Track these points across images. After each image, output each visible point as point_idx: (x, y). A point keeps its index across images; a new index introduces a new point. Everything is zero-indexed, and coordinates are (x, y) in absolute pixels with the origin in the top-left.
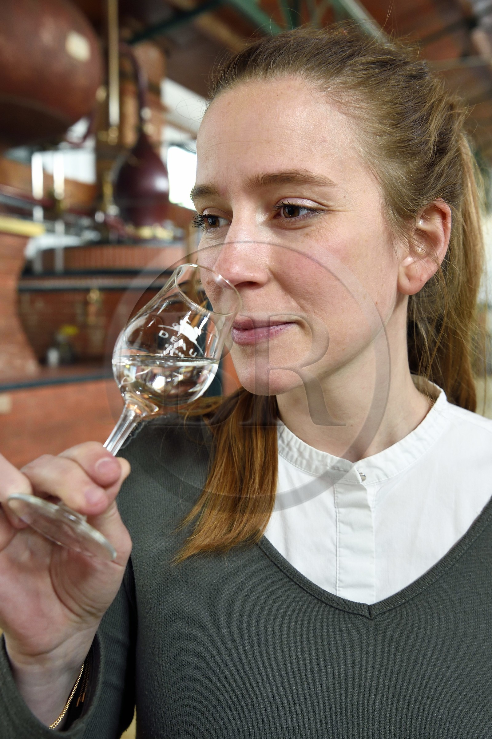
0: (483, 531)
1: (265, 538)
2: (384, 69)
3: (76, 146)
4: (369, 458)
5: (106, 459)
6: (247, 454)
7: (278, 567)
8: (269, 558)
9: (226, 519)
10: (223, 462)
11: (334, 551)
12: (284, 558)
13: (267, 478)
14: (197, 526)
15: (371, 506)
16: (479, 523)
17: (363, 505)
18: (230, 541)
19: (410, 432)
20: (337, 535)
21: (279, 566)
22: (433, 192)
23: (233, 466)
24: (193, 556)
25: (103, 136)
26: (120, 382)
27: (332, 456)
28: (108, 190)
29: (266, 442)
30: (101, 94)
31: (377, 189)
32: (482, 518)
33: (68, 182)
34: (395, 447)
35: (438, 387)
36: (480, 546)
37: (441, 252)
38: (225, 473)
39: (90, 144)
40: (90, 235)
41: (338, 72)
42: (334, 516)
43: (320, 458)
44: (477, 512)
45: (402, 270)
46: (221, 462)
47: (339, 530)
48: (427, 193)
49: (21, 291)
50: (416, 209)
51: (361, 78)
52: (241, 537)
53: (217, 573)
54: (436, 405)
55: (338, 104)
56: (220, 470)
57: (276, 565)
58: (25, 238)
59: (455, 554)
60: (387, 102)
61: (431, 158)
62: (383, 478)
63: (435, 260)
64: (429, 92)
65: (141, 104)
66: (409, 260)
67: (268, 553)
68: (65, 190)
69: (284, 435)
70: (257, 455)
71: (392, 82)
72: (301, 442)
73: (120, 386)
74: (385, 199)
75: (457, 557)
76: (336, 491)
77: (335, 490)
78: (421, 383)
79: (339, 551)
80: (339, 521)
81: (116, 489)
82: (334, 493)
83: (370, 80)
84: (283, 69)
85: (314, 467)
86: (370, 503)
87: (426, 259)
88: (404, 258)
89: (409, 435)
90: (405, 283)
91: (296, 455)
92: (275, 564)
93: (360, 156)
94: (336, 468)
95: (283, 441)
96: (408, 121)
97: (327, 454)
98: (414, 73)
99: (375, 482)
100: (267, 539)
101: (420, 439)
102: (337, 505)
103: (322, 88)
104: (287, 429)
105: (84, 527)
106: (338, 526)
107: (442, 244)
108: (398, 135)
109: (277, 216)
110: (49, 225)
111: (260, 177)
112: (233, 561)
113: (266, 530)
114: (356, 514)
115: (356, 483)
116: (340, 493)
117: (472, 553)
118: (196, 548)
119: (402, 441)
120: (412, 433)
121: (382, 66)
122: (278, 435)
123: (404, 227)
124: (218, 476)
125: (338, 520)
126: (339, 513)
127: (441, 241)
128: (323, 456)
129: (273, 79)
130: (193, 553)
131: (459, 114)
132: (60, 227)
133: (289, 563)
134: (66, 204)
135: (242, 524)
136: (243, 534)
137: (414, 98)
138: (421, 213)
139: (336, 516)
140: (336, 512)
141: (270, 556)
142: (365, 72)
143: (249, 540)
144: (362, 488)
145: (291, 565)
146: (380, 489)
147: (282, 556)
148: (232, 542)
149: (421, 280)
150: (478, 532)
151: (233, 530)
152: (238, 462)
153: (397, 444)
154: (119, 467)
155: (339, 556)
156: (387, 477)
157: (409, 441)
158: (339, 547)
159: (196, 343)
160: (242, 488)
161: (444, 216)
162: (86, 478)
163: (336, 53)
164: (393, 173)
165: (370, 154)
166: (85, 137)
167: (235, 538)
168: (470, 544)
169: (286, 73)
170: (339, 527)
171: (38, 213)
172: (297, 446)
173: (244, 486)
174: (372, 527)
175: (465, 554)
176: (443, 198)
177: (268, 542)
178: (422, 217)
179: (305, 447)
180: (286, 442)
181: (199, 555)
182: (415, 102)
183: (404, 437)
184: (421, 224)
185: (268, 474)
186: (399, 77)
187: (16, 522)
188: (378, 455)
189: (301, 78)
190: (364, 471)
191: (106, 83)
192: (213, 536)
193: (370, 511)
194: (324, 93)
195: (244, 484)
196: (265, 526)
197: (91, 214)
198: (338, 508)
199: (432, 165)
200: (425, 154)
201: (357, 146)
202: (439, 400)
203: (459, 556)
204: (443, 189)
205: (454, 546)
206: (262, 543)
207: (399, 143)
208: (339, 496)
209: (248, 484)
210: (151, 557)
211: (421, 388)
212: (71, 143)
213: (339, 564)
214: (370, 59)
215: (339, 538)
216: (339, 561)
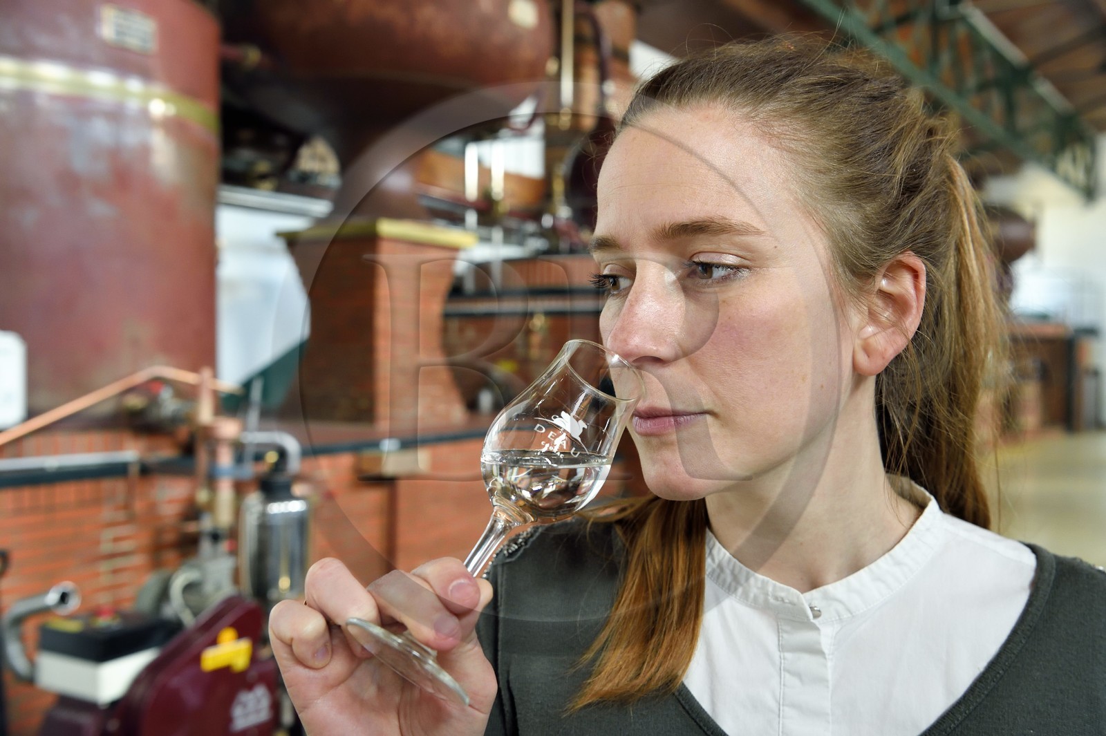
0: (987, 695)
1: (685, 686)
2: (831, 91)
3: (521, 133)
4: (825, 587)
5: (462, 581)
6: (664, 576)
7: (700, 727)
8: (689, 714)
9: (633, 659)
10: (634, 583)
11: (777, 710)
12: (708, 715)
13: (690, 608)
14: (597, 665)
15: (826, 651)
16: (981, 684)
17: (816, 651)
18: (637, 688)
19: (884, 554)
20: (781, 688)
21: (702, 724)
22: (900, 242)
23: (647, 590)
24: (589, 705)
25: (553, 121)
26: (487, 484)
27: (774, 582)
28: (559, 187)
29: (691, 560)
30: (551, 66)
31: (821, 239)
32: (985, 676)
33: (508, 176)
34: (863, 573)
35: (927, 494)
36: (982, 716)
37: (912, 322)
38: (636, 599)
39: (538, 129)
40: (536, 244)
41: (771, 96)
42: (778, 663)
43: (759, 584)
44: (979, 669)
45: (858, 342)
46: (632, 583)
47: (784, 682)
48: (890, 243)
49: (447, 316)
50: (874, 264)
51: (798, 103)
52: (652, 683)
53: (621, 730)
54: (922, 518)
55: (768, 136)
56: (630, 593)
57: (697, 724)
58: (455, 249)
59: (945, 725)
60: (835, 131)
61: (896, 198)
62: (846, 615)
63: (904, 333)
64: (897, 116)
65: (603, 76)
66: (870, 329)
67: (687, 707)
68: (505, 190)
69: (715, 552)
70: (677, 577)
71: (843, 107)
72: (735, 563)
73: (487, 490)
74: (833, 252)
75: (948, 729)
76: (781, 629)
77: (780, 627)
78: (906, 486)
79: (783, 711)
80: (784, 670)
81: (473, 619)
82: (779, 632)
83: (812, 105)
84: (700, 97)
85: (752, 595)
86: (826, 648)
87: (890, 330)
88: (861, 328)
89: (882, 558)
90: (862, 359)
91: (729, 579)
92: (696, 722)
93: (796, 199)
94: (780, 599)
95: (713, 560)
96: (863, 154)
97: (768, 579)
98: (876, 94)
99: (833, 619)
100: (687, 688)
101: (898, 563)
102: (782, 648)
103: (748, 118)
104: (718, 544)
105: (431, 665)
106: (782, 676)
107: (914, 311)
108: (848, 172)
109: (691, 274)
110: (484, 231)
111: (667, 227)
112: (642, 714)
113: (685, 674)
114: (807, 662)
115: (806, 620)
116: (786, 632)
117: (969, 726)
118: (594, 695)
119: (873, 566)
120: (887, 555)
121: (828, 88)
122: (707, 551)
123: (860, 289)
124: (627, 602)
125: (782, 669)
126: (784, 659)
127: (912, 306)
128: (763, 582)
129: (688, 108)
130: (590, 701)
131: (941, 141)
132: (497, 234)
133: (714, 722)
134: (504, 207)
135: (654, 668)
136: (655, 681)
137: (873, 125)
138: (883, 271)
139: (781, 663)
140: (780, 657)
141: (690, 712)
142: (805, 96)
143: (662, 689)
144: (815, 628)
145: (717, 725)
146: (841, 628)
147: (706, 713)
148: (639, 690)
149: (884, 358)
150: (980, 696)
151: (642, 675)
152: (653, 585)
153: (866, 569)
154: (478, 591)
155: (783, 717)
156: (851, 613)
157: (883, 564)
158: (783, 705)
159: (579, 439)
160: (656, 620)
161: (915, 274)
162: (438, 604)
163: (769, 74)
164: (843, 219)
165: (811, 197)
166: (531, 122)
167: (644, 685)
168: (967, 712)
169: (704, 102)
170: (784, 677)
171: (471, 218)
172: (731, 567)
173: (658, 618)
174: (827, 681)
175: (960, 726)
176: (913, 251)
177: (688, 692)
178: (885, 276)
179: (741, 568)
180: (717, 561)
181: (598, 704)
182: (874, 130)
183: (875, 560)
184: (884, 284)
185: (690, 603)
186: (853, 100)
187: (358, 650)
188: (838, 583)
189: (722, 106)
190: (818, 605)
191: (558, 55)
192: (616, 681)
193: (825, 658)
194: (750, 124)
195: (659, 616)
196: (684, 671)
197: (536, 216)
198: (783, 651)
199: (898, 207)
200: (888, 193)
201: (792, 187)
202: (927, 511)
203: (950, 728)
204: (913, 239)
205: (944, 713)
206: (680, 694)
207: (850, 181)
208: (785, 636)
209: (665, 615)
210: (538, 703)
211: (906, 493)
212: (513, 129)
213: (783, 728)
214: (813, 79)
215: (784, 693)
216: (783, 724)
